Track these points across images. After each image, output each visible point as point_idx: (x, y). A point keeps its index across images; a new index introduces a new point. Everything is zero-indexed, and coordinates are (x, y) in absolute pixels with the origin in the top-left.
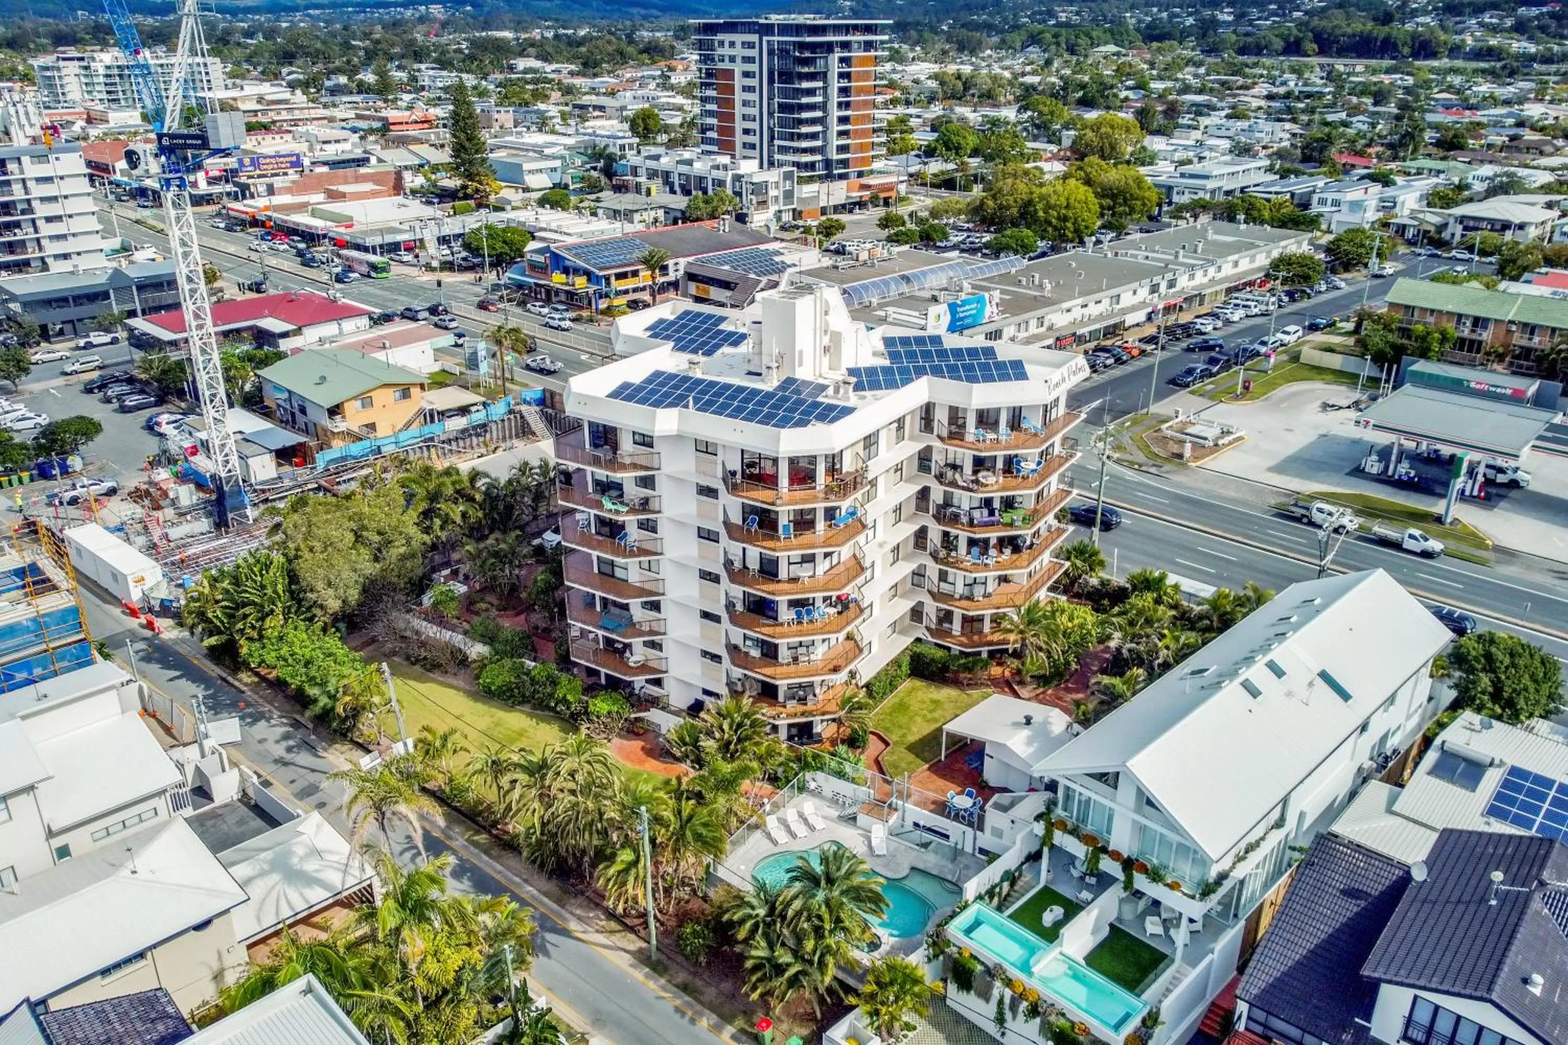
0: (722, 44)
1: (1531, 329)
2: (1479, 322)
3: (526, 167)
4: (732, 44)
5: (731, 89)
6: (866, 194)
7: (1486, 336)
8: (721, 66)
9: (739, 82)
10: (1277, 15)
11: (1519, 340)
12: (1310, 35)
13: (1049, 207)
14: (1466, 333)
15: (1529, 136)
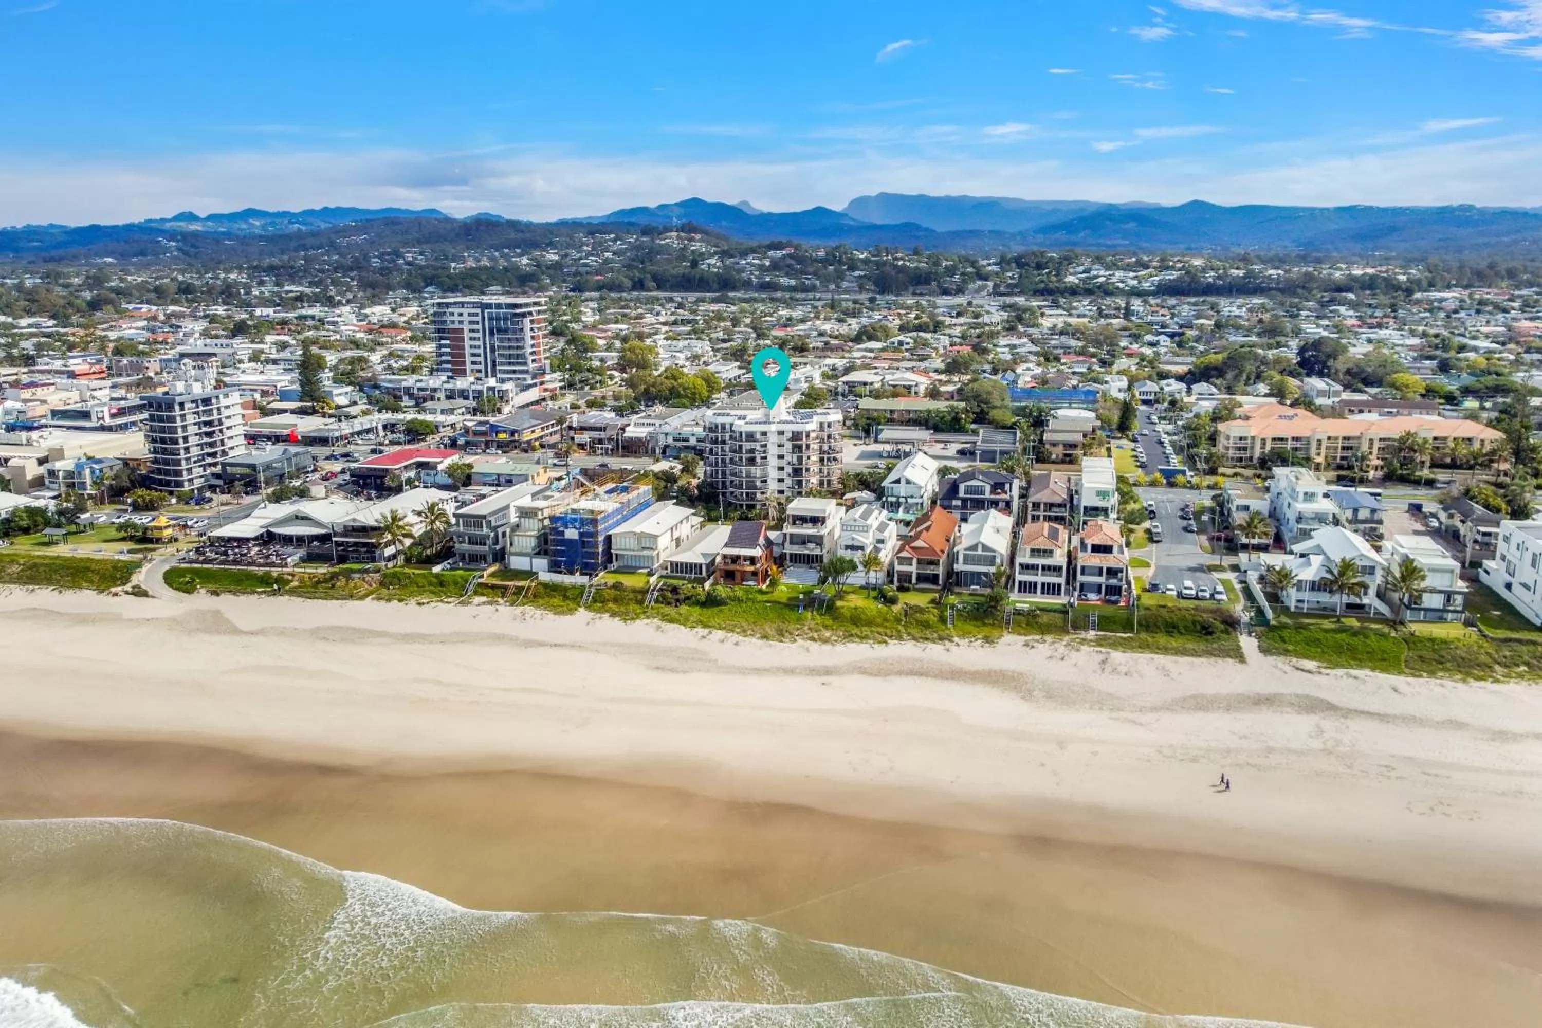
0: (452, 314)
1: (909, 411)
2: (892, 411)
3: (335, 392)
4: (461, 315)
5: (463, 339)
6: (547, 394)
7: (895, 416)
8: (452, 326)
9: (467, 335)
10: (593, 255)
11: (907, 417)
12: (649, 276)
13: (685, 389)
14: (888, 416)
15: (834, 342)
